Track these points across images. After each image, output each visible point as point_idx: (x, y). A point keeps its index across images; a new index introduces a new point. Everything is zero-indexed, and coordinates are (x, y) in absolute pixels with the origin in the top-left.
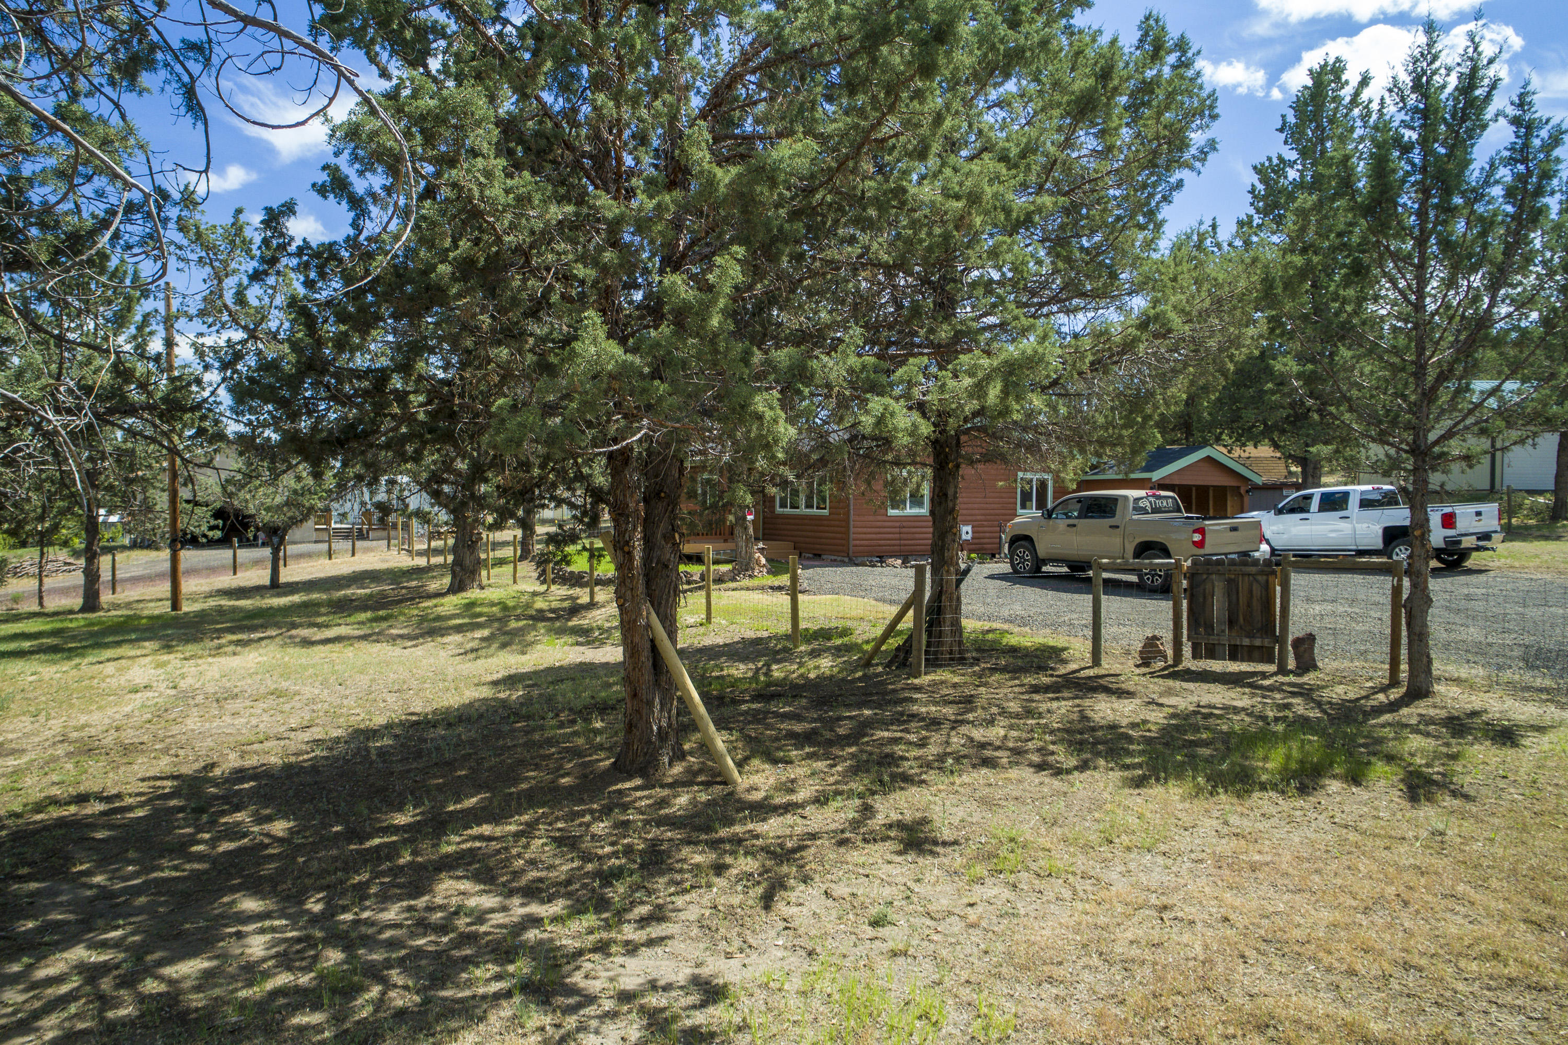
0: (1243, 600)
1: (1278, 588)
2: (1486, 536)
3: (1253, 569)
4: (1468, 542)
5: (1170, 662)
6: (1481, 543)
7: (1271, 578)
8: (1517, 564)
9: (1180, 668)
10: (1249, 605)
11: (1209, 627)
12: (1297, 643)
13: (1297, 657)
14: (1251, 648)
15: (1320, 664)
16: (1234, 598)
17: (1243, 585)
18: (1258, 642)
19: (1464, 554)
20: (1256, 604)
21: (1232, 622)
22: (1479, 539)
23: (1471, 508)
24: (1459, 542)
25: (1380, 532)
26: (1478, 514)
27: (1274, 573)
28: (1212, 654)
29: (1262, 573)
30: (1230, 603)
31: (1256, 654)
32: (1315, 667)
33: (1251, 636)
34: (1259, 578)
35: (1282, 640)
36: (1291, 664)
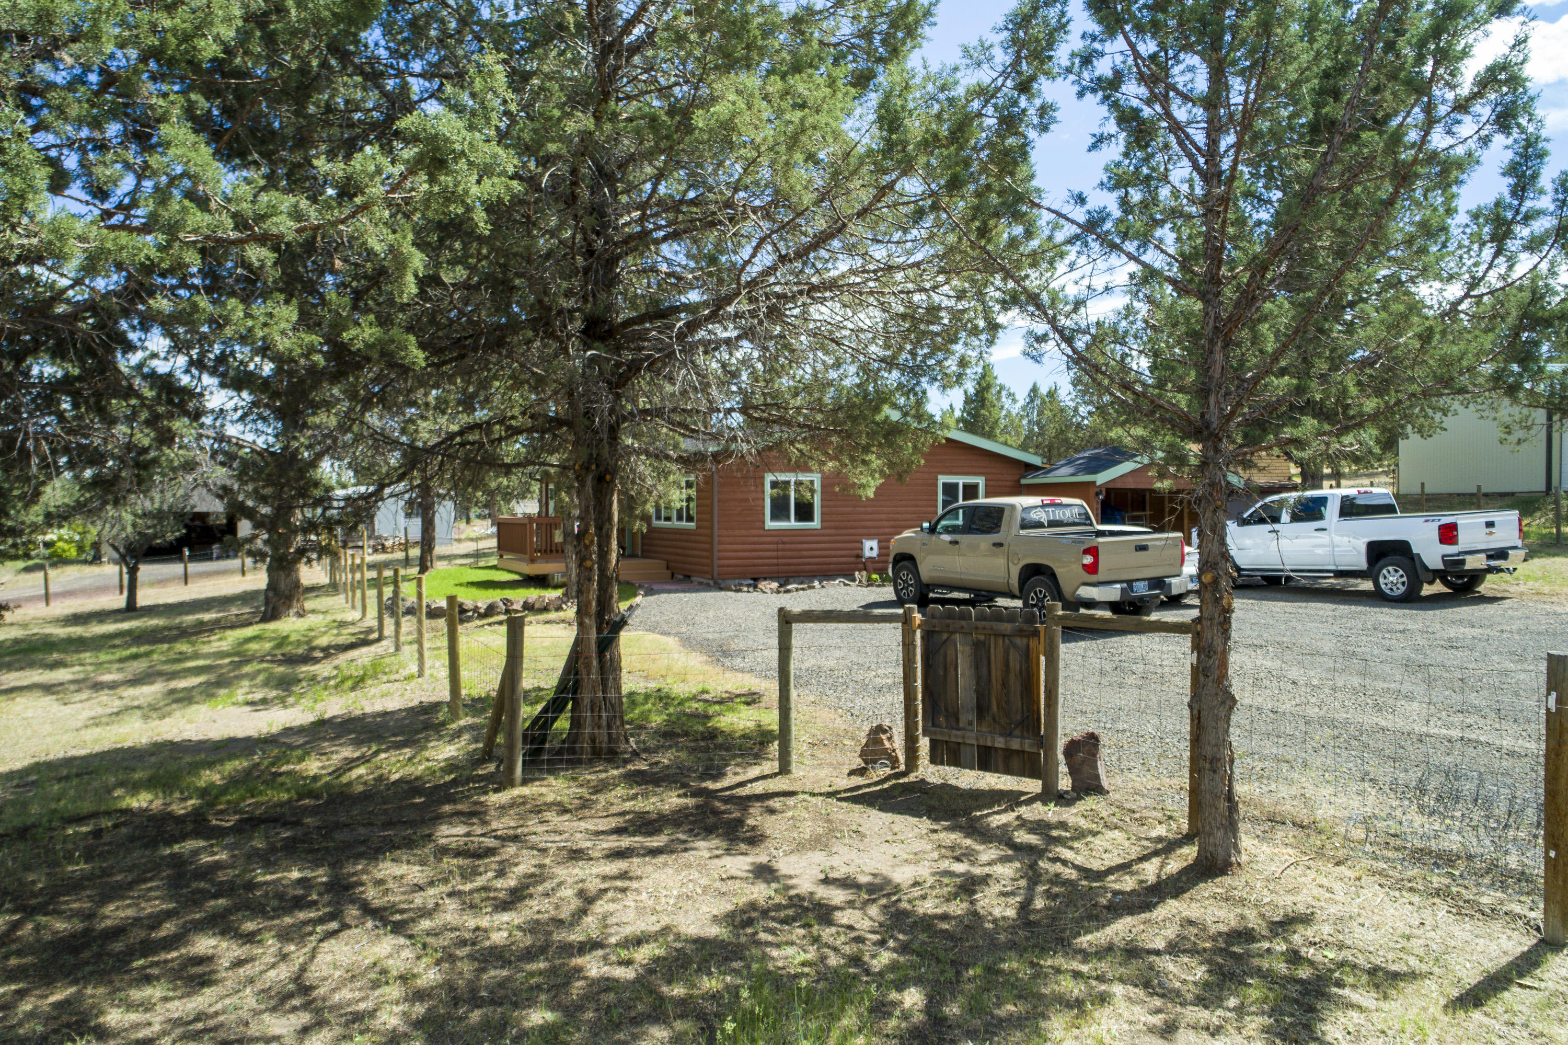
0: (996, 674)
1: (1042, 658)
2: (1501, 554)
3: (1007, 627)
4: (1474, 563)
5: (902, 767)
6: (1493, 563)
7: (1033, 643)
8: (1546, 589)
9: (912, 778)
10: (1005, 684)
11: (954, 716)
12: (1073, 748)
13: (1073, 771)
14: (1009, 753)
15: (1105, 783)
16: (984, 671)
17: (997, 654)
18: (1015, 744)
19: (1476, 577)
20: (1015, 685)
21: (981, 710)
22: (1489, 557)
23: (1480, 518)
24: (1463, 562)
25: (1363, 549)
26: (1490, 524)
27: (1036, 633)
28: (956, 761)
29: (1020, 633)
30: (978, 678)
31: (1015, 763)
32: (1099, 790)
33: (1008, 734)
34: (1019, 641)
35: (1047, 742)
36: (1065, 783)
